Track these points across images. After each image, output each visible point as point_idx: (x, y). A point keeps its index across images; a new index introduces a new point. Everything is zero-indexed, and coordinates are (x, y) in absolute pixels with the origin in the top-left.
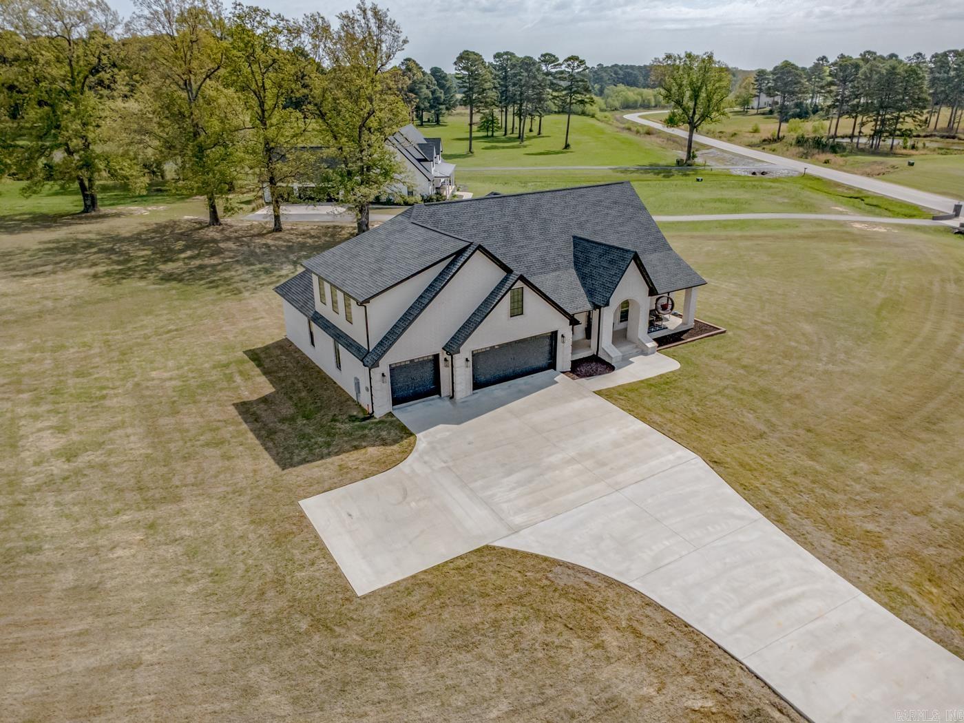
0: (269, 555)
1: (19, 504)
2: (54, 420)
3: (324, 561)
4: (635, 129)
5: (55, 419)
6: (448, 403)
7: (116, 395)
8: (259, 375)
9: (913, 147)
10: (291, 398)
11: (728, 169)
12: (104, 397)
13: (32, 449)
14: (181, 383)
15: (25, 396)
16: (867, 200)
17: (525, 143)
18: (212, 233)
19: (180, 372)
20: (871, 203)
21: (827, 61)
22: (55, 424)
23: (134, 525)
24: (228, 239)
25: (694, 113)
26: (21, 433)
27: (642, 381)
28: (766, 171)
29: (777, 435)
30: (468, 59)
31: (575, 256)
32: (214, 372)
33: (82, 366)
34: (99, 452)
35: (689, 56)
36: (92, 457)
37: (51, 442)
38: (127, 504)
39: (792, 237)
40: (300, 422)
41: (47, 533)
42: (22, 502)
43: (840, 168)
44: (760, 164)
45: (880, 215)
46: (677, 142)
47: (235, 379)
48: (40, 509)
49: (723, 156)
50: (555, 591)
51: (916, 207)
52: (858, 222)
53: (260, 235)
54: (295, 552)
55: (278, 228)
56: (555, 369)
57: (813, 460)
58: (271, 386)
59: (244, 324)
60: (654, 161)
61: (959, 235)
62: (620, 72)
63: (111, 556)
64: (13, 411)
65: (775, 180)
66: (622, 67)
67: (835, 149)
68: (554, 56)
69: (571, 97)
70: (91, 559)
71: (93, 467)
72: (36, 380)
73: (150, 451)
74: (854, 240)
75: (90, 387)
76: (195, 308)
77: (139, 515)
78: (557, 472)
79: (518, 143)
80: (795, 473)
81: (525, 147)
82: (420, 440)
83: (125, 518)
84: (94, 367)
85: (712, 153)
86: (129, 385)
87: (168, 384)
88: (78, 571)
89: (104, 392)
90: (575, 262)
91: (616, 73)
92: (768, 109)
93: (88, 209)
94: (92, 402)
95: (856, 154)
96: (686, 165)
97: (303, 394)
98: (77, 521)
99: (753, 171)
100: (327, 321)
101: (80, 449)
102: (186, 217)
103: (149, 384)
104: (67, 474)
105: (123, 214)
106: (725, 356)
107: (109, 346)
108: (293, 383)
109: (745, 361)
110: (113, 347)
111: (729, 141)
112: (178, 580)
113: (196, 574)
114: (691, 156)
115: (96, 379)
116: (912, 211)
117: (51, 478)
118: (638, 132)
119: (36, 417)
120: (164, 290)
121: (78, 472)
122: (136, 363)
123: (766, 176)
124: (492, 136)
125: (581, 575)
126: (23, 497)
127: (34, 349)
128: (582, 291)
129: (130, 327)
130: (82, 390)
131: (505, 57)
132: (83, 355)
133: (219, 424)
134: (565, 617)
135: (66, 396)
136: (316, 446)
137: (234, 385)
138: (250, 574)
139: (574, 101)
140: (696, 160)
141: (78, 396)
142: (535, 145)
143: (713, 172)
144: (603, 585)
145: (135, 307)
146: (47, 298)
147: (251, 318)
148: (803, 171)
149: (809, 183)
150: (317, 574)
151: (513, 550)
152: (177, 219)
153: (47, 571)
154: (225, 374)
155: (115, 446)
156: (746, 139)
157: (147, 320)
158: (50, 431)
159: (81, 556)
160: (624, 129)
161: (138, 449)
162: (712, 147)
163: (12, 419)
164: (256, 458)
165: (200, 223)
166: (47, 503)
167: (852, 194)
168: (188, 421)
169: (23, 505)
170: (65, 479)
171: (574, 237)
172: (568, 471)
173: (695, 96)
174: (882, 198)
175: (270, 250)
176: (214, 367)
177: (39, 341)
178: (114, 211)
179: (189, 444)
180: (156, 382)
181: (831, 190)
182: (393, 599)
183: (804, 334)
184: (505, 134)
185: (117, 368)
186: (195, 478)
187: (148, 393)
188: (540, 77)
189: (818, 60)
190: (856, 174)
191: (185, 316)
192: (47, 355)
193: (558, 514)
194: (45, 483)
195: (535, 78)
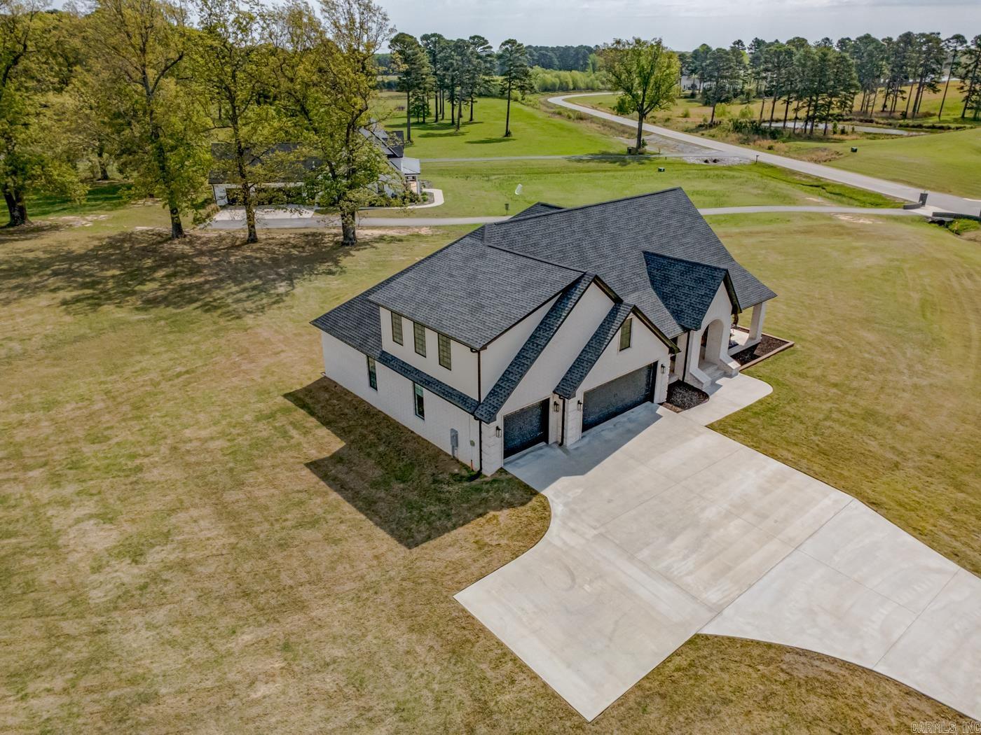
0: (454, 674)
1: (99, 632)
2: (90, 507)
3: (524, 676)
4: (566, 114)
5: (91, 504)
6: (559, 451)
7: (154, 465)
8: (317, 427)
9: (843, 132)
10: (369, 455)
11: (681, 157)
12: (139, 469)
13: (79, 549)
14: (229, 444)
15: (35, 473)
16: (828, 189)
17: (462, 130)
18: (179, 247)
19: (219, 428)
20: (834, 191)
21: (742, 45)
22: (94, 511)
23: (263, 646)
24: (201, 253)
25: (643, 101)
26: (56, 527)
27: (746, 410)
28: (717, 158)
29: (910, 464)
30: (403, 42)
31: (650, 273)
32: (261, 425)
33: (92, 428)
34: (169, 547)
35: (638, 41)
36: (163, 555)
37: (102, 538)
38: (240, 619)
39: (790, 233)
40: (397, 486)
41: (155, 671)
42: (102, 627)
43: (786, 154)
44: (707, 152)
45: (850, 205)
46: (614, 128)
47: (290, 434)
48: (130, 636)
49: (665, 143)
50: (799, 685)
51: (879, 196)
52: (841, 213)
53: (234, 247)
54: (484, 666)
55: (253, 239)
56: (652, 401)
57: (962, 492)
58: (339, 439)
59: (265, 361)
60: (604, 149)
61: (933, 225)
62: (535, 53)
63: (254, 696)
64: (29, 497)
65: (730, 168)
66: (536, 49)
67: (774, 134)
68: (483, 38)
69: (510, 82)
70: (231, 703)
71: (171, 568)
72: (40, 451)
73: (233, 540)
74: (849, 234)
75: (116, 457)
76: (197, 343)
77: (263, 633)
78: (722, 530)
79: (452, 131)
80: (955, 510)
81: (463, 134)
82: (552, 501)
83: (247, 638)
84: (108, 428)
85: (653, 139)
86: (164, 450)
87: (212, 445)
88: (222, 723)
89: (138, 462)
90: (651, 280)
91: (531, 55)
92: (689, 92)
93: (16, 222)
94: (127, 476)
95: (795, 140)
96: (637, 153)
97: (381, 449)
98: (186, 648)
99: (706, 158)
100: (403, 363)
101: (143, 545)
102: (139, 228)
103: (188, 446)
104: (143, 581)
105: (61, 227)
106: (810, 373)
107: (114, 398)
108: (364, 437)
109: (833, 379)
110: (119, 400)
111: (665, 126)
112: (358, 723)
113: (377, 711)
114: (641, 144)
115: (118, 444)
116: (878, 201)
117: (123, 588)
118: (569, 118)
119: (65, 503)
120: (149, 320)
121: (155, 578)
122: (160, 420)
123: (718, 164)
124: (424, 122)
125: (817, 663)
126: (100, 619)
127: (19, 408)
128: (668, 313)
129: (128, 371)
130: (107, 461)
131: (433, 39)
132: (86, 412)
133: (300, 495)
134: (826, 719)
135: (90, 470)
136: (433, 518)
137: (293, 441)
138: (443, 704)
139: (514, 87)
140: (646, 147)
141: (107, 469)
142: (472, 132)
143: (668, 160)
144: (846, 673)
145: (124, 345)
146: (10, 339)
147: (270, 352)
148: (755, 158)
149: (764, 171)
150: (525, 695)
151: (729, 638)
152: (129, 231)
153: (181, 728)
154: (275, 428)
155: (186, 536)
156: (681, 125)
157: (146, 361)
158: (92, 522)
159: (215, 700)
160: (554, 113)
161: (217, 537)
162: (652, 133)
163: (34, 508)
164: (369, 538)
165: (159, 235)
166: (135, 626)
167: (811, 182)
168: (262, 494)
169: (105, 632)
170: (144, 587)
171: (645, 253)
172: (734, 527)
173: (645, 82)
174: (842, 186)
175: (254, 265)
176: (258, 420)
177: (21, 396)
178: (48, 223)
179: (277, 526)
180: (196, 444)
181: (789, 178)
182: (630, 720)
183: (870, 344)
184: (436, 121)
185: (138, 428)
186: (308, 572)
187: (193, 459)
188: (475, 61)
189: (734, 44)
190: (804, 160)
191: (188, 353)
192: (40, 414)
193: (751, 586)
194: (120, 597)
195: (469, 61)
